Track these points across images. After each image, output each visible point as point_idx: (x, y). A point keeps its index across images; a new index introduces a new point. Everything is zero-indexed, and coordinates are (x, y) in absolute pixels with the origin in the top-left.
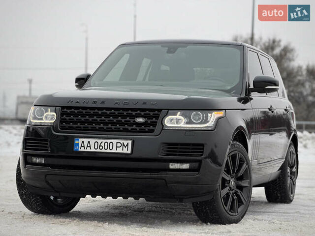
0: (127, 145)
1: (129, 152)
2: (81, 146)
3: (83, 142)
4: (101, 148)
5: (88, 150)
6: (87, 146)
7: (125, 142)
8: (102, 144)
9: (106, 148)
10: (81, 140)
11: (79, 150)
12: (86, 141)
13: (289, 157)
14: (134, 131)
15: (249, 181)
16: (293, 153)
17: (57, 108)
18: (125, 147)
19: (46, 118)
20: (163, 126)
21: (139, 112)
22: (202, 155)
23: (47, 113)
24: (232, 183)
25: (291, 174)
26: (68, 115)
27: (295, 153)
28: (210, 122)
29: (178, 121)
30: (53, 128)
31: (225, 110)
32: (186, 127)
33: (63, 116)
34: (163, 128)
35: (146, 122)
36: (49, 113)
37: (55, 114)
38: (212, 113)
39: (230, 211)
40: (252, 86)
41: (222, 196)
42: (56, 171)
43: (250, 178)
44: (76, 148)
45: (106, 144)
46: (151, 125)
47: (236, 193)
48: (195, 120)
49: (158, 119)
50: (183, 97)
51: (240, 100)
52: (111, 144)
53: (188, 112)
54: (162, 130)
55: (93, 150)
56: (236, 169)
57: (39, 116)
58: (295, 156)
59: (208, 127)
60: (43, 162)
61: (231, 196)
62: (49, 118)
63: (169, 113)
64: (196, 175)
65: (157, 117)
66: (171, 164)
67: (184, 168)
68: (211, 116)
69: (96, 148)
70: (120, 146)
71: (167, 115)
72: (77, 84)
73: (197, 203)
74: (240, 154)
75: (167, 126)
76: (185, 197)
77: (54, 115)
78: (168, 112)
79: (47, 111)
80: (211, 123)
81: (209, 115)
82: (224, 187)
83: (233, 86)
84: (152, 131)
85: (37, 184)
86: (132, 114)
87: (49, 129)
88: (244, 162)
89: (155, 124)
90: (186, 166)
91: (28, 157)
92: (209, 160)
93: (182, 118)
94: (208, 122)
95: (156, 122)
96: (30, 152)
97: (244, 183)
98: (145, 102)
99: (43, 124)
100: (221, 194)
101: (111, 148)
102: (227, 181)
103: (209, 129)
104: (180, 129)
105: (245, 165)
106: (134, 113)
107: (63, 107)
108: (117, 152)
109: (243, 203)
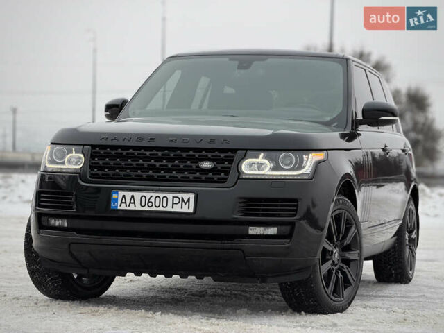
0: (189, 200)
1: (191, 210)
2: (122, 202)
3: (124, 196)
4: (150, 204)
5: (132, 207)
6: (130, 203)
7: (186, 197)
8: (152, 200)
9: (157, 205)
10: (121, 194)
11: (119, 208)
12: (128, 195)
13: (408, 217)
14: (197, 180)
15: (359, 251)
16: (412, 212)
17: (85, 147)
18: (185, 203)
19: (69, 162)
20: (239, 173)
21: (204, 153)
22: (295, 215)
23: (70, 155)
24: (336, 256)
25: (409, 241)
26: (102, 157)
27: (414, 211)
28: (306, 167)
29: (260, 166)
30: (80, 176)
31: (327, 150)
32: (272, 175)
33: (94, 159)
34: (239, 176)
35: (214, 167)
36: (74, 154)
37: (82, 156)
38: (308, 155)
39: (333, 295)
40: (360, 117)
41: (322, 274)
42: (84, 238)
43: (361, 247)
44: (113, 205)
45: (158, 199)
46: (222, 172)
47: (341, 269)
48: (286, 165)
49: (231, 164)
50: (267, 132)
51: (343, 136)
52: (165, 199)
53: (273, 154)
54: (238, 179)
55: (139, 208)
56: (341, 236)
57: (58, 159)
58: (415, 217)
59: (303, 174)
60: (66, 225)
61: (334, 274)
62: (74, 161)
63: (247, 155)
64: (286, 243)
65: (231, 160)
66: (250, 228)
67: (269, 233)
68: (308, 158)
69: (143, 204)
70: (178, 202)
71: (244, 157)
72: (108, 113)
73: (286, 283)
74: (347, 213)
75: (244, 173)
76: (270, 275)
77: (80, 158)
78: (246, 153)
79: (70, 152)
80: (307, 169)
81: (305, 157)
82: (324, 261)
83: (334, 116)
84: (223, 180)
85: (57, 257)
86: (194, 156)
87: (73, 177)
88: (352, 224)
89: (227, 171)
90: (272, 231)
91: (43, 218)
92: (304, 222)
93: (266, 161)
94: (304, 167)
95: (230, 168)
96: (46, 210)
97: (352, 255)
98: (212, 138)
99: (64, 171)
100: (322, 271)
101: (165, 205)
102: (329, 251)
103: (305, 177)
104: (263, 177)
105: (353, 229)
106: (197, 155)
107: (93, 147)
108: (173, 210)
109: (351, 284)
